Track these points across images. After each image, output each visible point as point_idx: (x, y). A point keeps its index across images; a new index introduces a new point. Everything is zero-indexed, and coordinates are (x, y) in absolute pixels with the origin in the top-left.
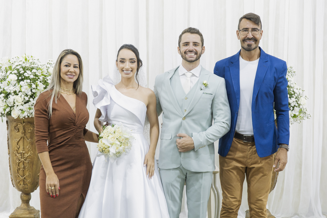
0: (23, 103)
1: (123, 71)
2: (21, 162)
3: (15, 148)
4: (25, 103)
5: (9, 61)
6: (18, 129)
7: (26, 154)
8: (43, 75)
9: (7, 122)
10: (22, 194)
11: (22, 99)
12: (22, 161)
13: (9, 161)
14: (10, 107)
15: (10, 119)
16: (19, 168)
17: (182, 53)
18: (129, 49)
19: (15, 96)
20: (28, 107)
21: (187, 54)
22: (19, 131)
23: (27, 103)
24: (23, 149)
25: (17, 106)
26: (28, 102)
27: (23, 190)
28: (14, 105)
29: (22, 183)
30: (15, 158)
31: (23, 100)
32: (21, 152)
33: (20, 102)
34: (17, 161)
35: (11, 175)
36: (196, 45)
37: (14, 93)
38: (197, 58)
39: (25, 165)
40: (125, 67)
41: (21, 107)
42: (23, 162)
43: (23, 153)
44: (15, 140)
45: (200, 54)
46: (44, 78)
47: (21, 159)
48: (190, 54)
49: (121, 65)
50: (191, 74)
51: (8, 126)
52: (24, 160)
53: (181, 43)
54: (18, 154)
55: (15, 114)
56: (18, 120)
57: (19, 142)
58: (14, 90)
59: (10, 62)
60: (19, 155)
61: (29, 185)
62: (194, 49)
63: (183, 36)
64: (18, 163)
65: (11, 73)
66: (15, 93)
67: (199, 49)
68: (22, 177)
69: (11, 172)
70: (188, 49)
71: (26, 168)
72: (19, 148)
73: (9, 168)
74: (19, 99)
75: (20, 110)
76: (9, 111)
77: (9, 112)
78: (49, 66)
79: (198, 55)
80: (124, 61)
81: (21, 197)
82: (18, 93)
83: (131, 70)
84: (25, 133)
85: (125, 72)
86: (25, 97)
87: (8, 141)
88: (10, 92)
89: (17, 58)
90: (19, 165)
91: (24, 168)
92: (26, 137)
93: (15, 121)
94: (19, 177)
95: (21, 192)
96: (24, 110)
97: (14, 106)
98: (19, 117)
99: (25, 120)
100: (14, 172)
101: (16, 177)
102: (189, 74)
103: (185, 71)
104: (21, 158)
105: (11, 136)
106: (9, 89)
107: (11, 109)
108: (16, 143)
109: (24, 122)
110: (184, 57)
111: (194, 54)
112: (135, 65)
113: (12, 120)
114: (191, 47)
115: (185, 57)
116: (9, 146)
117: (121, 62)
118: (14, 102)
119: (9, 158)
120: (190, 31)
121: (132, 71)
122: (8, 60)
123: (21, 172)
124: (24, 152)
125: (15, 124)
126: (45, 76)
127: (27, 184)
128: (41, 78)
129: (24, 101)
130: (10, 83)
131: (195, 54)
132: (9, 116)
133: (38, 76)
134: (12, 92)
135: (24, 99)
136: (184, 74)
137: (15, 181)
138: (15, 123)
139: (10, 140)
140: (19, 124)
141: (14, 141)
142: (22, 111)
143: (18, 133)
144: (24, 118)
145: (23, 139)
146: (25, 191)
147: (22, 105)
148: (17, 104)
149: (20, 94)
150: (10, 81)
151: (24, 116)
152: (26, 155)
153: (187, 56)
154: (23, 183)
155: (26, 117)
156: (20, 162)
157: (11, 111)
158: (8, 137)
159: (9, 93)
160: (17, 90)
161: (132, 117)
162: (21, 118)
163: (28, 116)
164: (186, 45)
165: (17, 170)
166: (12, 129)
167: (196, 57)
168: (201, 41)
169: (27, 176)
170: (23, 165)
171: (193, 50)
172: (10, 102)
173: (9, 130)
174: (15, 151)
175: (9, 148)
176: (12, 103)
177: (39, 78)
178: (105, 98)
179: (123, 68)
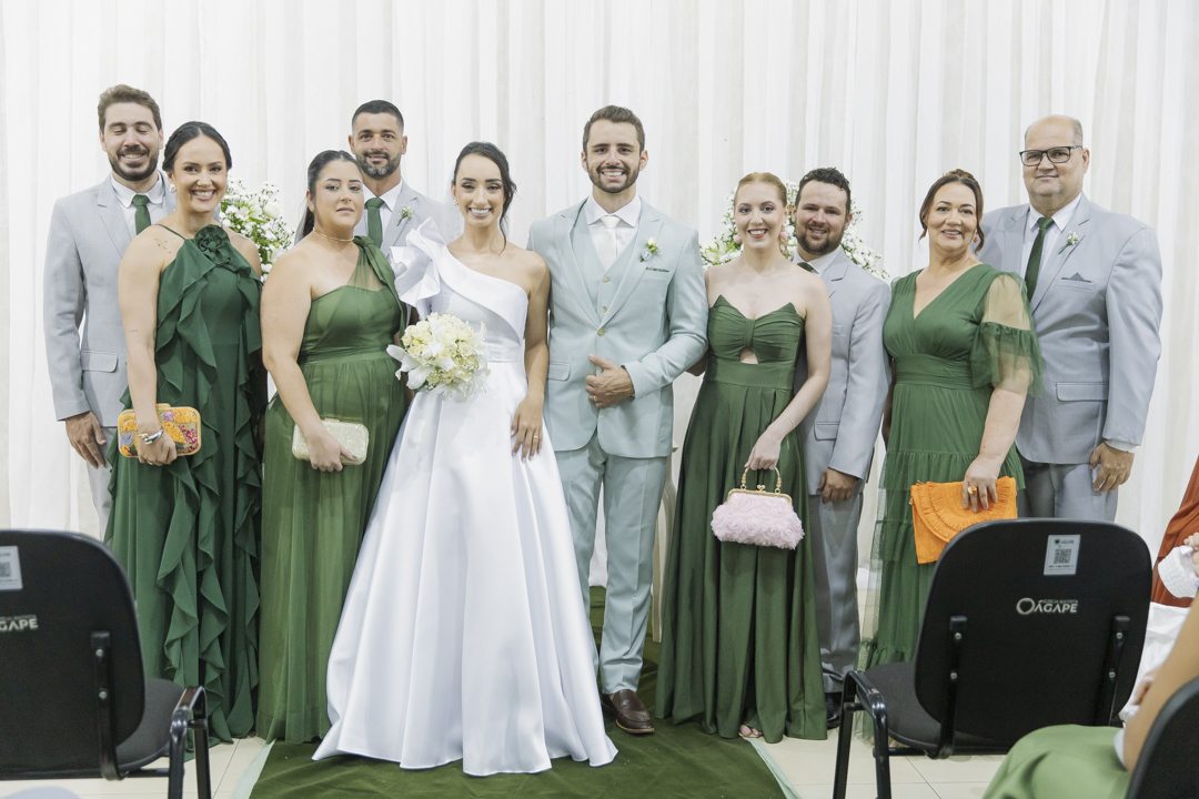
1: (470, 209)
8: (253, 220)
17: (592, 170)
18: (485, 155)
21: (603, 173)
36: (624, 150)
38: (629, 183)
40: (475, 201)
45: (634, 172)
46: (255, 228)
48: (612, 174)
49: (466, 195)
50: (618, 220)
53: (589, 145)
62: (619, 162)
63: (595, 126)
67: (631, 160)
70: (607, 162)
78: (265, 197)
79: (631, 175)
80: (473, 184)
83: (490, 207)
85: (474, 211)
102: (611, 221)
103: (600, 212)
110: (596, 181)
111: (620, 174)
112: (498, 196)
114: (613, 156)
115: (598, 180)
117: (466, 187)
120: (610, 115)
121: (491, 209)
126: (258, 222)
128: (249, 227)
131: (623, 173)
133: (240, 223)
136: (600, 221)
153: (604, 178)
161: (496, 323)
164: (602, 150)
167: (626, 181)
168: (639, 141)
171: (618, 164)
177: (243, 228)
178: (426, 277)
179: (471, 202)
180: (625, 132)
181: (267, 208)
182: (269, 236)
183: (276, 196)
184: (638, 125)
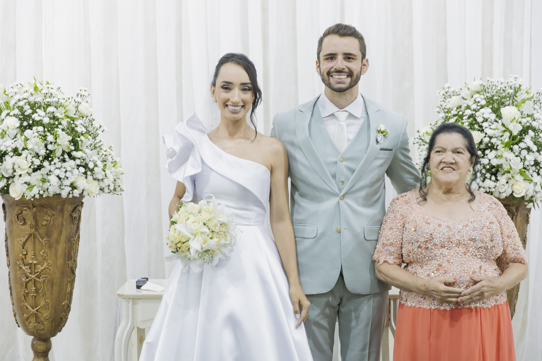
0: (31, 170)
1: (227, 106)
2: (31, 280)
3: (18, 255)
4: (35, 170)
5: (5, 91)
6: (24, 219)
7: (39, 266)
8: (68, 117)
9: (4, 206)
10: (33, 340)
11: (28, 163)
12: (33, 278)
13: (10, 278)
14: (6, 178)
15: (8, 202)
16: (27, 291)
17: (323, 74)
18: (239, 64)
19: (15, 158)
20: (40, 177)
21: (332, 76)
22: (25, 223)
23: (39, 171)
24: (33, 257)
25: (20, 176)
26: (40, 167)
27: (35, 333)
28: (14, 174)
29: (33, 320)
30: (19, 273)
31: (29, 166)
32: (30, 262)
33: (24, 170)
34: (24, 280)
35: (13, 305)
36: (349, 58)
37: (14, 152)
38: (353, 84)
39: (38, 285)
40: (231, 99)
41: (27, 178)
42: (34, 280)
43: (34, 264)
44: (18, 239)
45: (357, 76)
46: (69, 123)
47: (30, 276)
48: (338, 77)
49: (224, 95)
51: (5, 213)
52: (36, 277)
53: (322, 55)
54: (25, 265)
55: (17, 191)
56: (23, 202)
57: (26, 244)
58: (14, 146)
59: (6, 93)
60: (26, 267)
61: (46, 323)
62: (345, 67)
63: (326, 40)
64: (24, 284)
65: (8, 114)
66: (16, 151)
67: (355, 66)
68: (33, 309)
69: (12, 299)
70: (335, 67)
71: (40, 291)
72: (25, 255)
73: (9, 291)
74: (23, 163)
75: (26, 183)
76: (5, 186)
77: (6, 188)
78: (79, 99)
79: (354, 77)
80: (231, 86)
81: (33, 346)
82: (20, 152)
83: (242, 104)
84: (36, 226)
85: (230, 107)
86: (34, 159)
87: (6, 241)
88: (5, 150)
89: (19, 86)
90: (26, 287)
91: (37, 291)
92: (39, 234)
93: (18, 205)
94: (27, 308)
95: (33, 337)
96: (33, 182)
97: (14, 176)
98: (23, 196)
99: (37, 203)
100: (19, 300)
101: (21, 308)
102: (342, 115)
104: (30, 273)
105: (11, 232)
106: (4, 144)
107: (10, 182)
108: (19, 246)
109: (34, 206)
110: (326, 82)
111: (346, 76)
112: (249, 95)
113: (13, 202)
114: (339, 63)
115: (328, 82)
116: (7, 251)
117: (224, 88)
118: (13, 168)
119: (9, 273)
120: (338, 31)
121: (243, 106)
122: (3, 91)
123: (30, 299)
124: (35, 262)
125: (17, 210)
126: (73, 119)
127: (42, 322)
128: (65, 123)
129: (32, 167)
130: (6, 134)
131: (348, 76)
132: (7, 195)
133: (58, 119)
134: (9, 149)
135: (32, 163)
136: (333, 115)
137: (20, 317)
138: (18, 208)
139: (9, 240)
140: (25, 210)
141: (16, 242)
142: (30, 186)
143: (23, 227)
144: (32, 199)
145: (34, 238)
146: (40, 334)
147: (29, 175)
148: (18, 172)
149: (25, 153)
150: (5, 129)
151: (33, 195)
152: (40, 268)
153: (332, 80)
154: (36, 320)
155: (37, 196)
156: (28, 281)
157: (8, 186)
158: (6, 234)
159: (5, 152)
160: (18, 146)
161: (245, 195)
162: (27, 199)
163: (41, 196)
164: (332, 58)
165: (24, 296)
166: (13, 219)
167: (351, 82)
168: (361, 51)
169: (41, 307)
170: (35, 286)
171: (344, 69)
172: (7, 170)
173: (7, 220)
174: (18, 260)
175: (7, 255)
176: (10, 171)
177: (60, 124)
178: (191, 159)
179: (228, 100)
180: (349, 45)
181: (80, 108)
182: (80, 129)
183: (88, 99)
184: (360, 39)
